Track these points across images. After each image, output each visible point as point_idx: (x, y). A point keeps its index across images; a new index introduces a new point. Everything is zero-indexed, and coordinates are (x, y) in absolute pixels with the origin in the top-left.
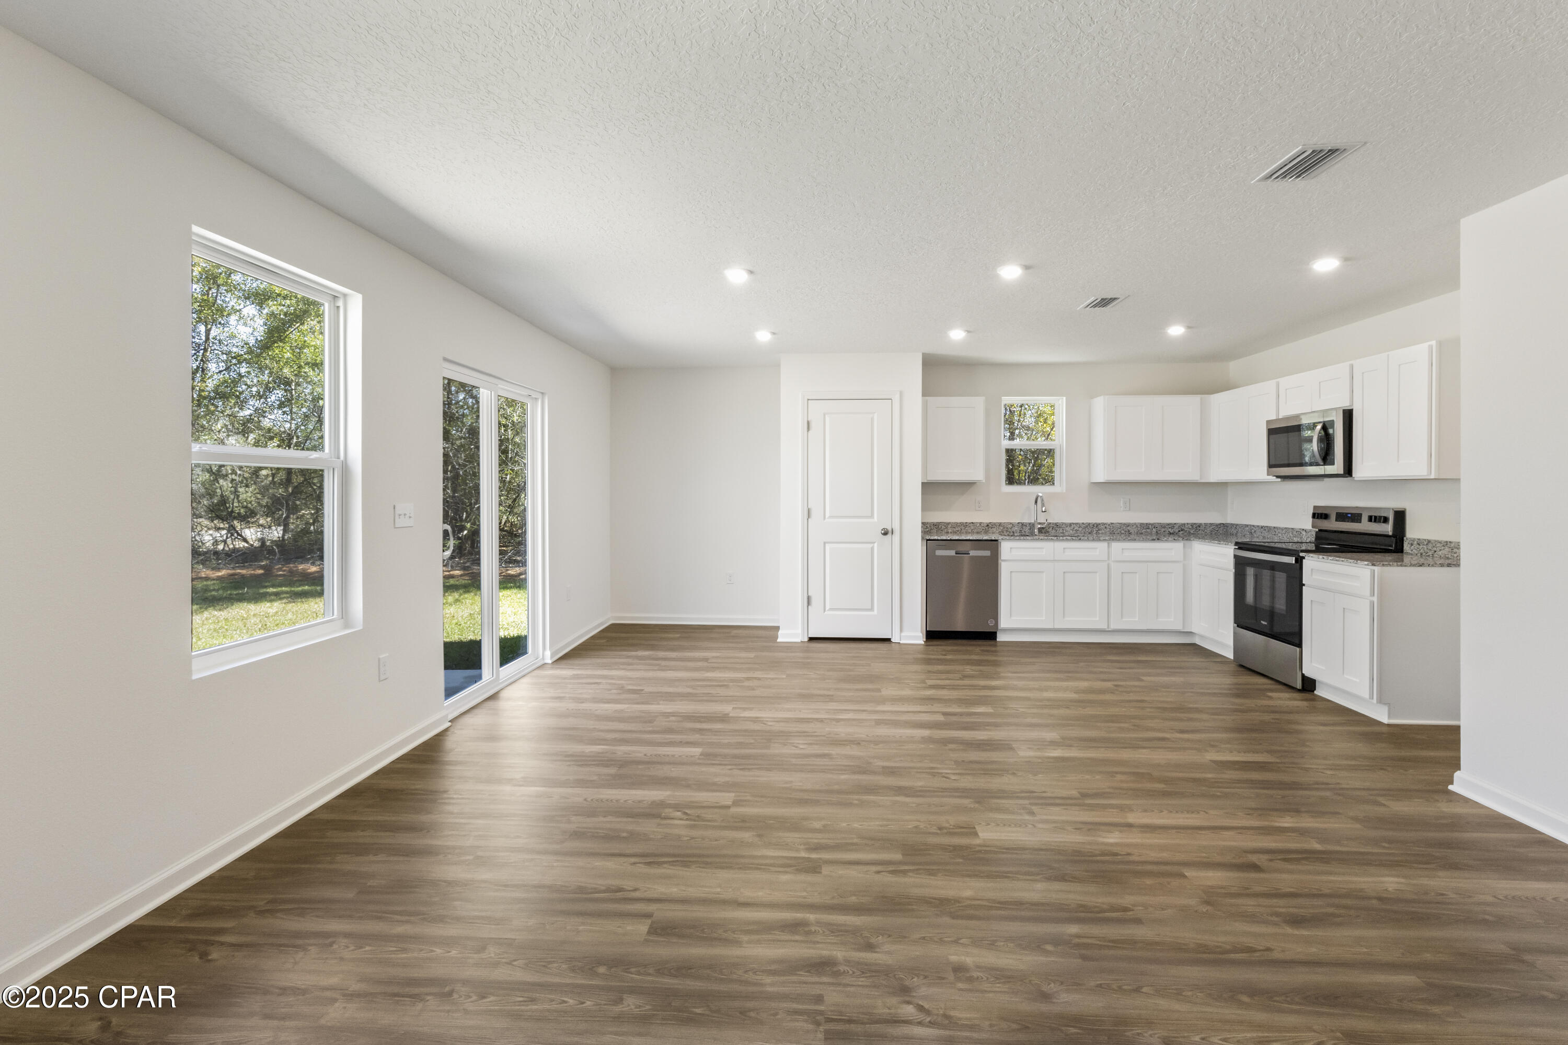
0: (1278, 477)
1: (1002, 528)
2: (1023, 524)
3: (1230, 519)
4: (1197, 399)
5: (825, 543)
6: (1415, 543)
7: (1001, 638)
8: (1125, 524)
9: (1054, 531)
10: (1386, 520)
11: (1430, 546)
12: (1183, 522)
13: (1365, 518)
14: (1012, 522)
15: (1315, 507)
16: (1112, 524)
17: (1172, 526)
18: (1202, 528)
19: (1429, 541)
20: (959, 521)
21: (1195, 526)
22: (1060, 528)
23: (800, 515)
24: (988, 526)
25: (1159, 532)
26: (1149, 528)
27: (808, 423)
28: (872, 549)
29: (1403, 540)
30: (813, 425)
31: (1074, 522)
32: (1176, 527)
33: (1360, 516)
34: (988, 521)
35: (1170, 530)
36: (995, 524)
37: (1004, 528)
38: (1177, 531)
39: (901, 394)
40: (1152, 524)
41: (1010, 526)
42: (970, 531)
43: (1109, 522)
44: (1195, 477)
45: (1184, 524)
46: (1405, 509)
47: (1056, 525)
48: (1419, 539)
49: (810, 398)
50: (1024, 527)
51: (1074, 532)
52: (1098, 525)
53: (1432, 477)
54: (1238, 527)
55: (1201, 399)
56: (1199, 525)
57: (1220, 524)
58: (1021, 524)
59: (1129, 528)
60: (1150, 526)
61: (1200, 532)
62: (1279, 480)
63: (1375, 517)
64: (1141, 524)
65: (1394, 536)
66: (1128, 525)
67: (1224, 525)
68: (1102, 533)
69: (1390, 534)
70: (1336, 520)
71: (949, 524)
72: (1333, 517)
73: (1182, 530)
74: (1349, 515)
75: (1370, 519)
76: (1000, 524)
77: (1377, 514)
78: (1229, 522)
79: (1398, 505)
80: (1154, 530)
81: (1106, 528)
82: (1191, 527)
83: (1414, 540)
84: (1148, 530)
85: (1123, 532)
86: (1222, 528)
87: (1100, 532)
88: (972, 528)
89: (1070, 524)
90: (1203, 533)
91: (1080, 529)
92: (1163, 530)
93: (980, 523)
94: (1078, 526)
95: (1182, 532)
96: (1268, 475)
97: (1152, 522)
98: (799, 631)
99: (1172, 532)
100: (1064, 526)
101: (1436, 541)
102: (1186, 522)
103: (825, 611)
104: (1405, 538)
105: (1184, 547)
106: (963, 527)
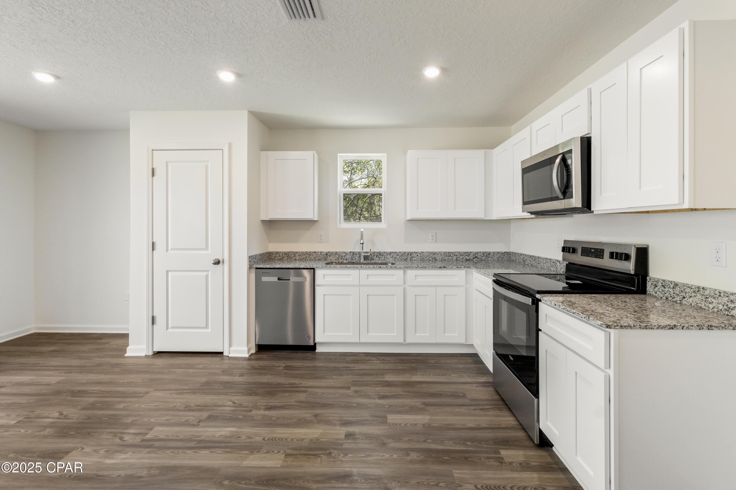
0: (532, 213)
1: (337, 256)
2: (354, 253)
3: (513, 249)
4: (481, 152)
5: (167, 272)
6: (660, 284)
7: (319, 349)
8: (432, 253)
9: (377, 259)
10: (627, 257)
11: (677, 290)
12: (476, 251)
13: (607, 254)
14: (345, 251)
15: (565, 241)
16: (422, 252)
17: (468, 254)
18: (491, 256)
19: (676, 285)
20: (304, 250)
21: (485, 254)
22: (382, 256)
23: (146, 247)
24: (327, 254)
25: (458, 259)
26: (450, 256)
27: (153, 170)
28: (207, 276)
29: (646, 280)
30: (157, 172)
31: (393, 251)
32: (472, 255)
33: (602, 251)
34: (327, 251)
35: (466, 257)
36: (332, 253)
37: (339, 256)
38: (472, 258)
39: (230, 145)
40: (453, 253)
41: (344, 254)
42: (313, 258)
43: (420, 250)
44: (480, 215)
45: (478, 253)
46: (648, 246)
47: (380, 253)
48: (664, 281)
49: (154, 149)
50: (355, 255)
51: (393, 259)
52: (411, 253)
53: (686, 206)
54: (516, 255)
55: (485, 152)
56: (489, 254)
57: (505, 252)
58: (352, 253)
59: (435, 256)
60: (452, 254)
61: (490, 259)
62: (533, 216)
63: (617, 253)
64: (445, 253)
65: (636, 275)
66: (434, 253)
67: (508, 254)
68: (415, 260)
69: (632, 272)
70: (582, 255)
71: (296, 253)
72: (580, 251)
73: (476, 257)
74: (593, 250)
75: (612, 255)
76: (336, 253)
77: (619, 251)
78: (511, 251)
79: (641, 241)
80: (454, 257)
81: (417, 255)
82: (482, 255)
83: (658, 281)
84: (450, 258)
85: (430, 259)
86: (506, 256)
87: (413, 259)
88: (315, 256)
89: (390, 253)
90: (492, 259)
91: (398, 257)
92: (461, 257)
93: (321, 252)
94: (396, 254)
95: (475, 259)
96: (523, 211)
97: (452, 251)
98: (144, 347)
99: (468, 259)
100: (385, 254)
101: (684, 285)
102: (478, 251)
103: (167, 328)
104: (648, 278)
105: (466, 273)
106: (307, 256)
